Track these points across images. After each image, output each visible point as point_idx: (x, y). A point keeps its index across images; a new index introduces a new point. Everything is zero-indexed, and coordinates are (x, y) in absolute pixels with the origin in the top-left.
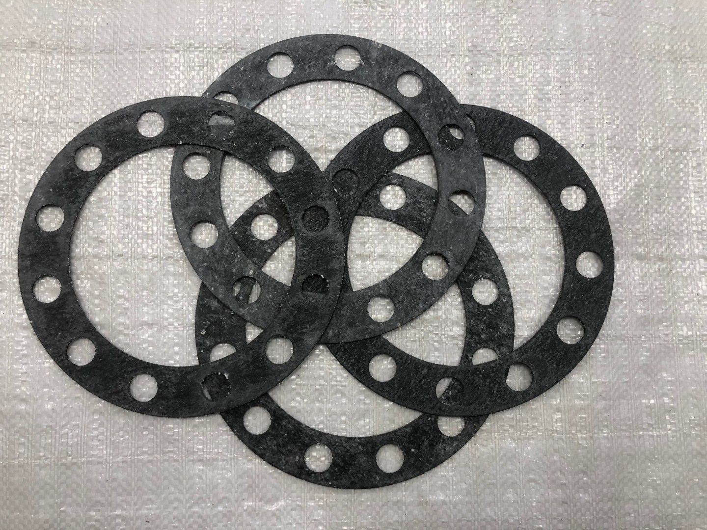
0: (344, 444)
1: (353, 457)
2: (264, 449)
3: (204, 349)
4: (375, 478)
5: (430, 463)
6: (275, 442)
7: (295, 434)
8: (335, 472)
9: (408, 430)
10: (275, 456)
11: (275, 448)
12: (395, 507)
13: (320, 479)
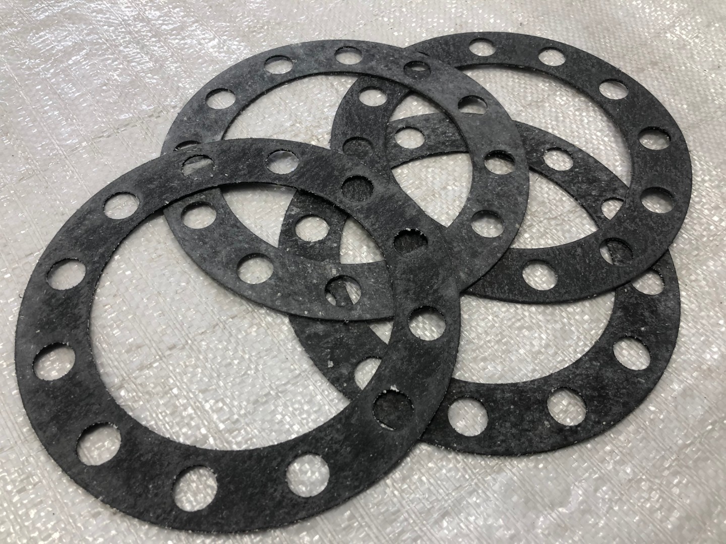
0: (578, 372)
1: (598, 378)
2: (503, 441)
3: (345, 381)
4: (639, 382)
5: (671, 329)
6: (508, 424)
7: (520, 399)
8: (597, 406)
9: (619, 314)
10: (523, 440)
11: (514, 431)
12: (688, 399)
13: (589, 427)
